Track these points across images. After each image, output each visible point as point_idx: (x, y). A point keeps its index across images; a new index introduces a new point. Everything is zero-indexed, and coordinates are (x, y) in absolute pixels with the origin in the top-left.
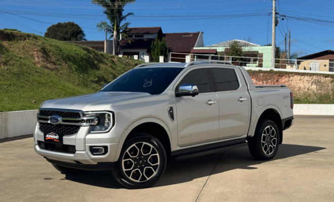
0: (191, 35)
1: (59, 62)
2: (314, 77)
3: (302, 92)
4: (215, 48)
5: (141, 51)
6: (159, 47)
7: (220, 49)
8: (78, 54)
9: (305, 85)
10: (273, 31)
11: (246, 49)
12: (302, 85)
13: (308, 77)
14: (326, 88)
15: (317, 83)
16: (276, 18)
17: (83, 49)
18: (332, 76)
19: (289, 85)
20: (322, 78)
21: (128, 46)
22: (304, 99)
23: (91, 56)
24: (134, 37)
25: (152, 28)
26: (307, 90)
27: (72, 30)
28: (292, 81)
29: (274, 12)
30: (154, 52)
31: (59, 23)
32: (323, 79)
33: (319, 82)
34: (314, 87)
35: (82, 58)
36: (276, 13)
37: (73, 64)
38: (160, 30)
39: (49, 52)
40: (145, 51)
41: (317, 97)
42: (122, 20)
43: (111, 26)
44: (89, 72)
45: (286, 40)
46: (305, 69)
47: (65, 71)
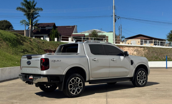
0: (71, 27)
1: (1, 42)
2: (135, 48)
4: (84, 34)
5: (44, 35)
6: (54, 33)
7: (87, 34)
8: (12, 37)
9: (131, 52)
10: (114, 25)
11: (100, 34)
13: (132, 48)
14: (141, 53)
15: (137, 51)
16: (115, 18)
20: (139, 48)
21: (38, 32)
23: (19, 38)
24: (40, 28)
25: (50, 24)
26: (132, 55)
27: (6, 25)
29: (114, 15)
30: (52, 36)
32: (139, 49)
34: (135, 53)
35: (14, 39)
36: (115, 16)
37: (9, 42)
38: (55, 25)
40: (47, 35)
42: (34, 19)
43: (28, 22)
44: (18, 47)
45: (119, 29)
46: (128, 44)
47: (5, 46)
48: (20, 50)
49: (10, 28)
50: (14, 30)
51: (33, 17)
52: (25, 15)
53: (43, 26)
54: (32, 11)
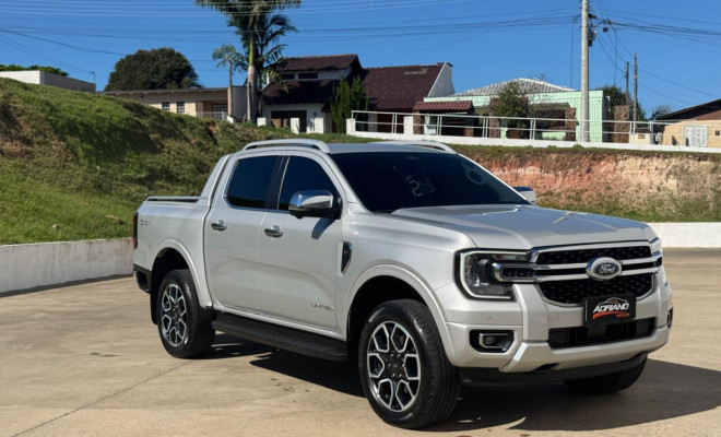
0: (424, 72)
1: (41, 138)
2: (674, 160)
3: (645, 196)
4: (470, 98)
5: (310, 109)
6: (347, 98)
7: (480, 101)
8: (103, 119)
9: (653, 178)
10: (584, 57)
11: (536, 99)
12: (644, 180)
13: (660, 160)
14: (698, 186)
15: (679, 173)
16: (589, 27)
17: (127, 106)
18: (714, 157)
19: (615, 179)
20: (692, 162)
21: (283, 98)
22: (647, 211)
23: (145, 122)
24: (296, 78)
25: (337, 57)
26: (656, 190)
27: (168, 66)
28: (622, 169)
29: (584, 14)
30: (337, 111)
31: (141, 52)
32: (693, 165)
33: (684, 171)
34: (672, 183)
35: (113, 128)
36: (590, 16)
37: (82, 141)
38: (355, 62)
39: (19, 115)
40: (318, 108)
41: (677, 206)
42: (268, 40)
43: (244, 54)
44: (126, 159)
45: (627, 76)
46: (675, 142)
47: (53, 158)
48: (131, 174)
49: (186, 79)
50: (199, 86)
51: (263, 35)
52: (231, 24)
53: (310, 70)
54: (257, 7)
